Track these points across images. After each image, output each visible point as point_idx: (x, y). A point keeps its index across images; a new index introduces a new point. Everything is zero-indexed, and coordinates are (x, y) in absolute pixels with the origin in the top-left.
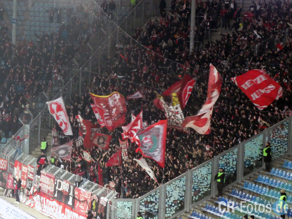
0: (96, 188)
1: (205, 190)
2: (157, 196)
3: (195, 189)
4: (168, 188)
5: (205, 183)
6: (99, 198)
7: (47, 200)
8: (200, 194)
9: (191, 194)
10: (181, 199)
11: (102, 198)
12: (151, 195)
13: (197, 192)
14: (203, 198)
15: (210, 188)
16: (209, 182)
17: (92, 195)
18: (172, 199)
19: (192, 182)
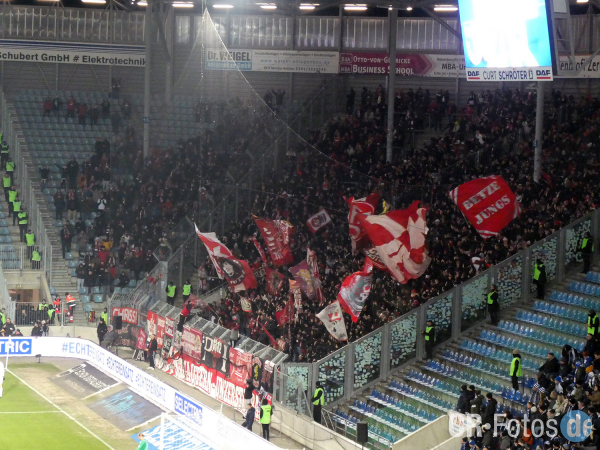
0: (259, 348)
1: (408, 351)
2: (342, 359)
3: (394, 350)
4: (358, 349)
5: (408, 342)
6: (263, 361)
7: (192, 365)
8: (401, 357)
9: (388, 355)
10: (375, 363)
11: (267, 362)
12: (333, 358)
13: (397, 354)
14: (405, 362)
15: (415, 347)
16: (414, 340)
17: (253, 357)
18: (363, 363)
19: (390, 340)
